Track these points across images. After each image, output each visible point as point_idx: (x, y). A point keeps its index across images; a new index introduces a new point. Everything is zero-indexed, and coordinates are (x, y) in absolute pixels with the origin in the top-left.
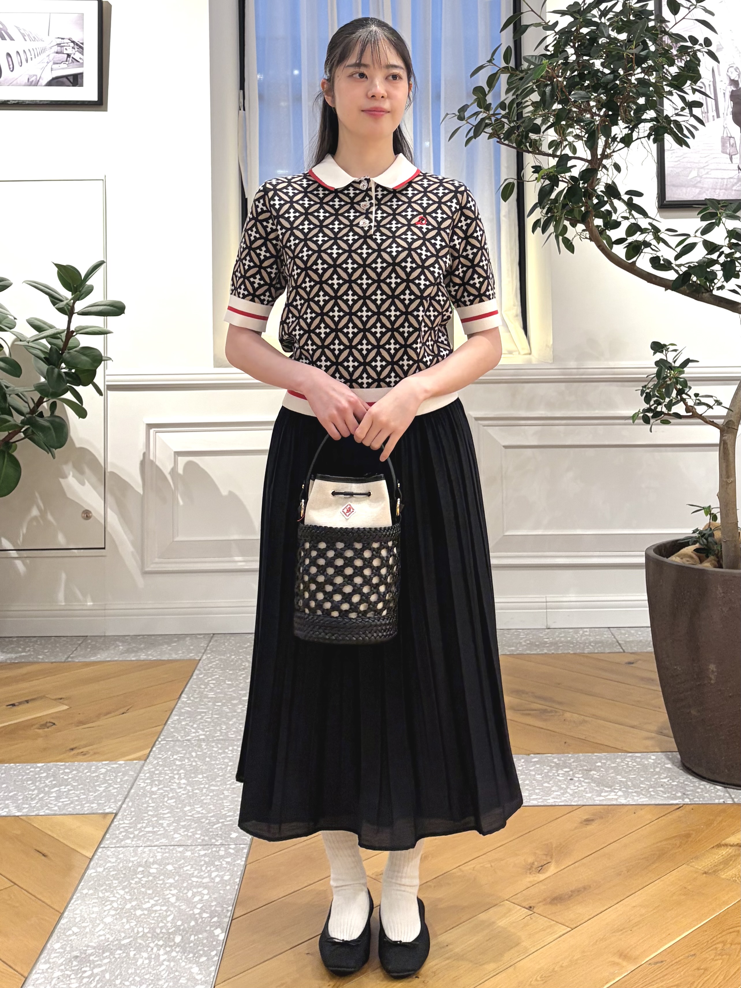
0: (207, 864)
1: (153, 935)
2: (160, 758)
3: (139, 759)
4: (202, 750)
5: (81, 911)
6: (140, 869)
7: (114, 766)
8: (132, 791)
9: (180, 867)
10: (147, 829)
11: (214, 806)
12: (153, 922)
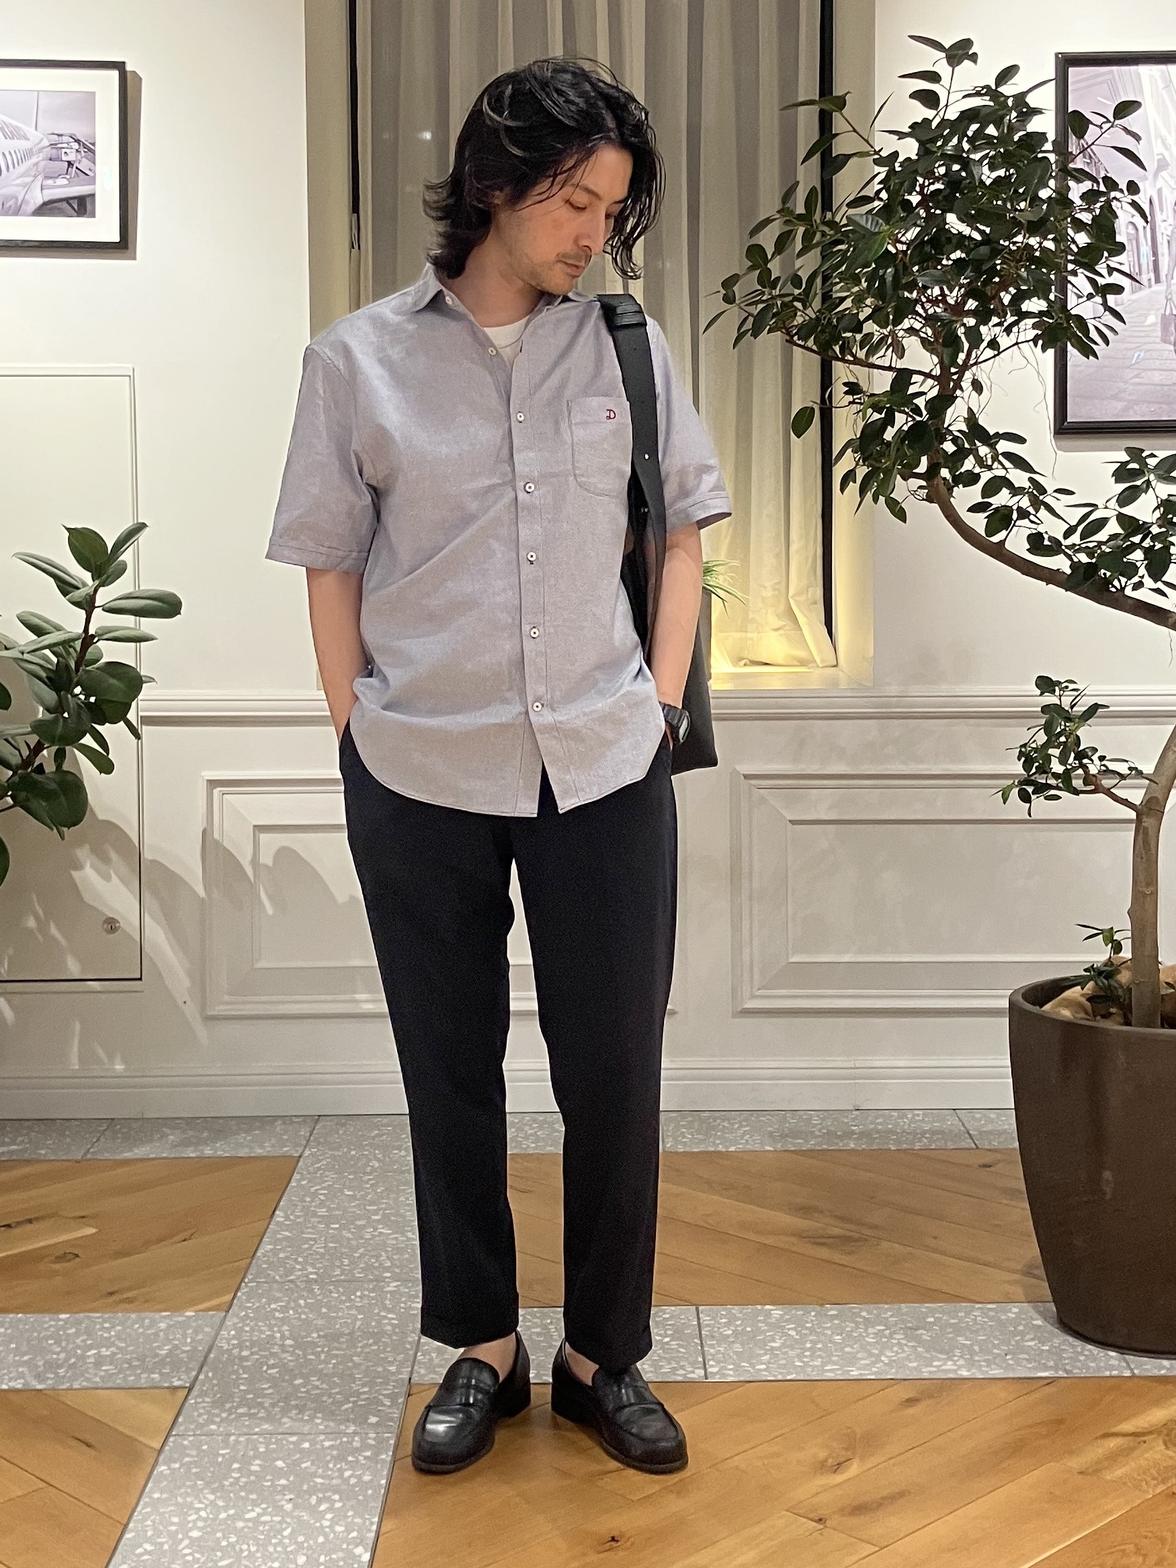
0: (337, 1459)
1: (263, 1555)
2: (249, 1308)
3: (216, 1308)
4: (314, 1296)
5: (153, 1521)
6: (236, 1466)
7: (181, 1319)
8: (212, 1356)
9: (297, 1463)
10: (240, 1411)
11: (341, 1378)
12: (262, 1537)
